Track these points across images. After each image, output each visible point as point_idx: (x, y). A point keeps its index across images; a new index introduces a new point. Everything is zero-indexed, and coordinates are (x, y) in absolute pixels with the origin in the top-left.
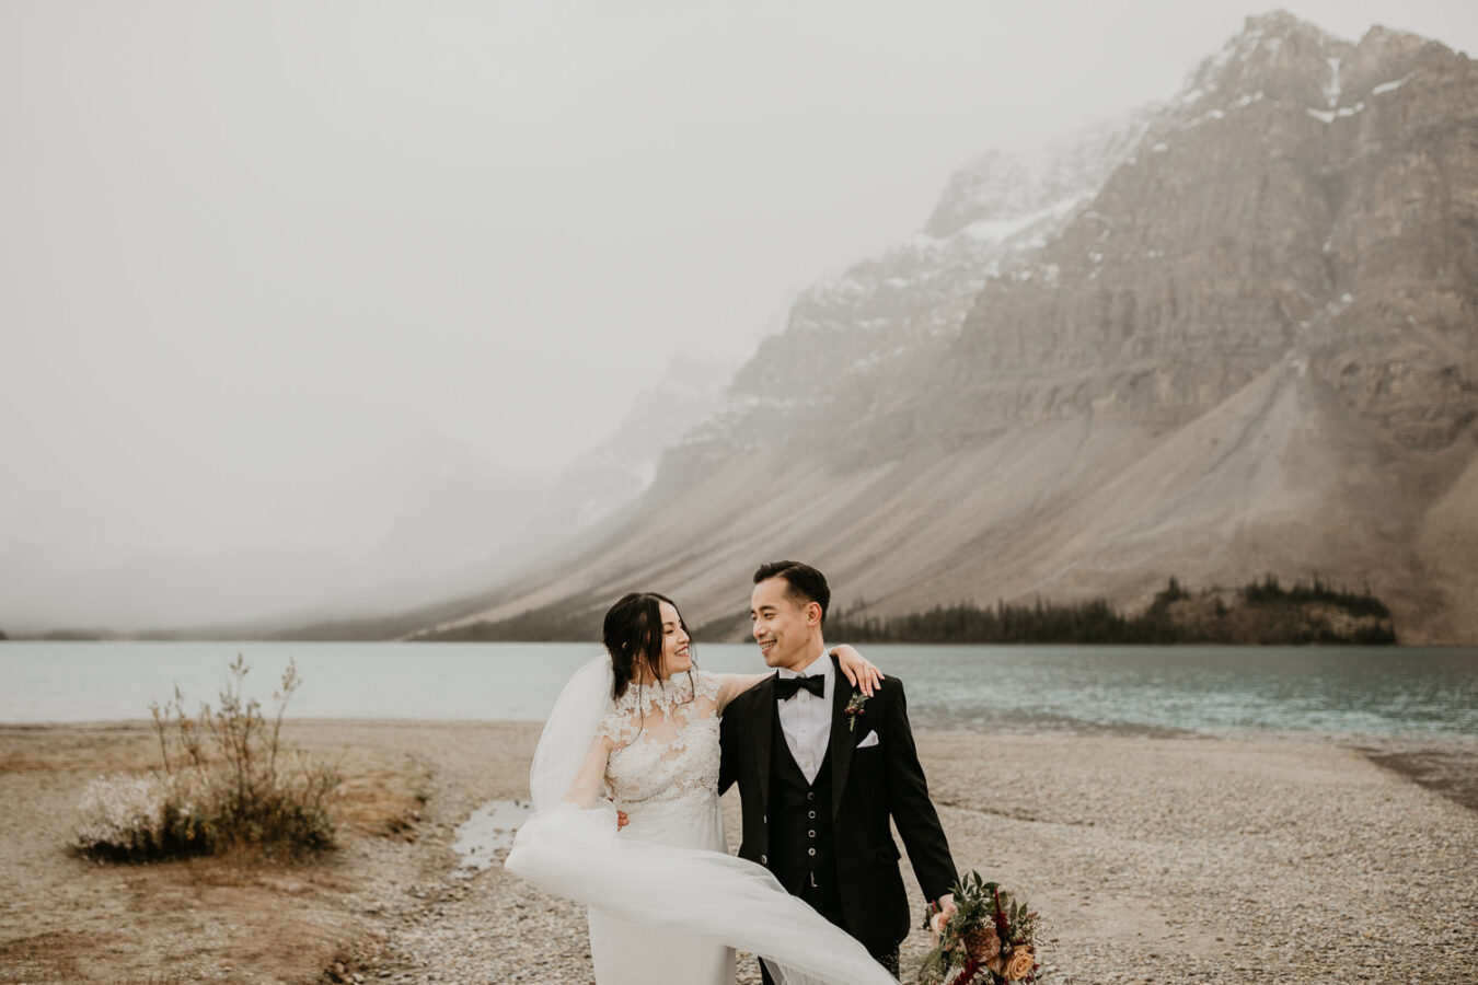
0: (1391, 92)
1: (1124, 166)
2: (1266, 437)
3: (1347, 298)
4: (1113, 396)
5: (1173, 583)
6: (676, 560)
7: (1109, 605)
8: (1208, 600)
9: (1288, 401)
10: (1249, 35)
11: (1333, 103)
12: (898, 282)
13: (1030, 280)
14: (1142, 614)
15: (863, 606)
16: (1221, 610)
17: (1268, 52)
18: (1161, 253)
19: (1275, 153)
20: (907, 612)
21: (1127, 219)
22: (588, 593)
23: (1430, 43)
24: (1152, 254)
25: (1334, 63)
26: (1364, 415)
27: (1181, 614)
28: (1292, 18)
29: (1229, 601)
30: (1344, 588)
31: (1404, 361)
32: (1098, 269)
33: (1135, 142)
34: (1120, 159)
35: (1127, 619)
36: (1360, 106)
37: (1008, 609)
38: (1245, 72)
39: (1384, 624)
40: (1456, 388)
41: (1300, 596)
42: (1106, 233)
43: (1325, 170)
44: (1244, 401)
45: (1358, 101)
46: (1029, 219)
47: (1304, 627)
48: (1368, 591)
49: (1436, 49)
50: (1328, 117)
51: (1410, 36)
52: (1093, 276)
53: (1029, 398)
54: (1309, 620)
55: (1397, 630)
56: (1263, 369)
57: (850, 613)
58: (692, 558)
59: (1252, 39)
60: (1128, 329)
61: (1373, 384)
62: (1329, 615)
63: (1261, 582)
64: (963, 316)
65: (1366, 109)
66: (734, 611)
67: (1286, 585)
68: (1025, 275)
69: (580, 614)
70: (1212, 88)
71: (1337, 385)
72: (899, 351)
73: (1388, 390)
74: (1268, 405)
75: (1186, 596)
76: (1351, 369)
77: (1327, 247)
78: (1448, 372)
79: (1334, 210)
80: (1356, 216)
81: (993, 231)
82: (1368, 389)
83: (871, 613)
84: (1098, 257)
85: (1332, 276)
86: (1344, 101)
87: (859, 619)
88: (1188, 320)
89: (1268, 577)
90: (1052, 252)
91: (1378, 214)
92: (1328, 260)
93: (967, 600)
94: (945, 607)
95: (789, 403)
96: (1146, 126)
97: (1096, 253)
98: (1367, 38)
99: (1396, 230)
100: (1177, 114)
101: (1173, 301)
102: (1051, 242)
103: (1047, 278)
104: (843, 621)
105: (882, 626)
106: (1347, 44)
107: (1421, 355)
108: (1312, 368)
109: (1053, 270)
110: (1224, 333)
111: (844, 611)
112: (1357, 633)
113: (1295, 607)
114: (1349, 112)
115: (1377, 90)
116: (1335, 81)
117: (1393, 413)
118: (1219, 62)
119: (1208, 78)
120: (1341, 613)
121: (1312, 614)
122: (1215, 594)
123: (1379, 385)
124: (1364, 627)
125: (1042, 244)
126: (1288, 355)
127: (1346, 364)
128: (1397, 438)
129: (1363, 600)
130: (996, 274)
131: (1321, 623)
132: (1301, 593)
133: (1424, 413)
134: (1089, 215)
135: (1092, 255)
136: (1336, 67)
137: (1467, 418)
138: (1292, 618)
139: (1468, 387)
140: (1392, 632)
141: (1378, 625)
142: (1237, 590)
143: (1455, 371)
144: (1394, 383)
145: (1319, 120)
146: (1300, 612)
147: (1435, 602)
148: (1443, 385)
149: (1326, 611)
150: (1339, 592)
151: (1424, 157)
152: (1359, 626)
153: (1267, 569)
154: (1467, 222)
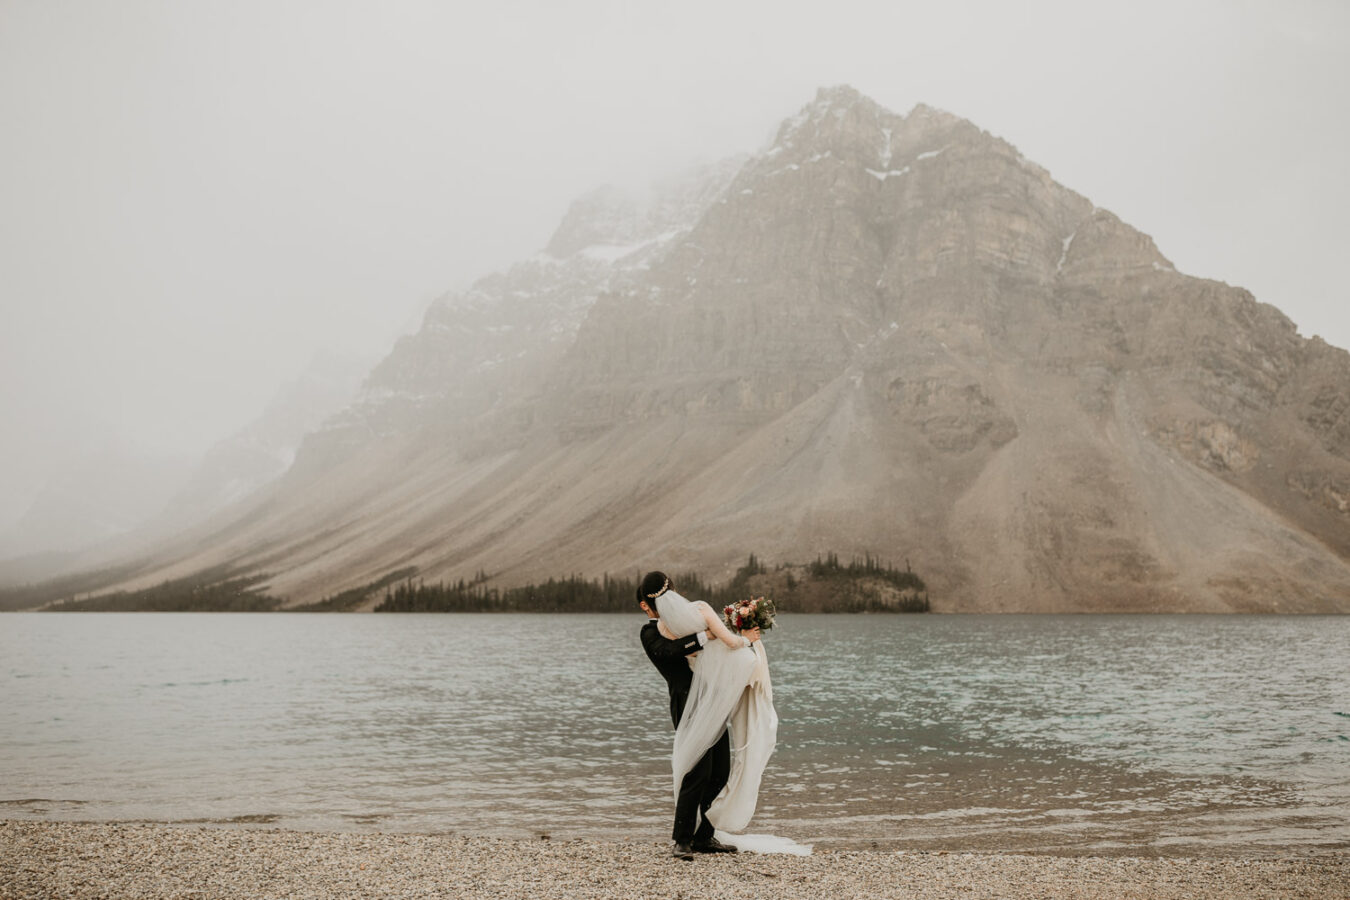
0: (931, 158)
1: (718, 204)
2: (829, 438)
3: (894, 325)
4: (705, 398)
5: (752, 559)
6: (312, 536)
7: (698, 580)
8: (781, 574)
9: (848, 408)
10: (820, 104)
11: (885, 165)
12: (523, 294)
13: (636, 298)
14: (726, 586)
15: (484, 579)
16: (791, 584)
17: (836, 119)
18: (746, 280)
19: (839, 202)
20: (523, 585)
21: (719, 250)
22: (225, 566)
23: (962, 121)
24: (739, 281)
25: (887, 132)
26: (906, 422)
27: (758, 587)
28: (855, 92)
29: (797, 576)
30: (890, 564)
31: (938, 379)
32: (694, 291)
33: (726, 186)
34: (713, 199)
35: (713, 590)
36: (907, 169)
37: (612, 582)
38: (817, 133)
39: (921, 595)
40: (977, 402)
41: (855, 572)
42: (702, 260)
43: (879, 220)
44: (811, 408)
45: (905, 165)
46: (636, 247)
47: (859, 598)
48: (909, 568)
49: (966, 126)
50: (882, 176)
51: (947, 115)
52: (690, 296)
53: (634, 399)
54: (862, 592)
55: (931, 600)
56: (827, 381)
57: (471, 585)
58: (327, 535)
59: (824, 107)
60: (718, 344)
61: (913, 397)
62: (878, 588)
63: (824, 560)
64: (578, 326)
65: (912, 171)
66: (366, 583)
67: (844, 562)
68: (632, 293)
69: (217, 584)
70: (790, 145)
71: (886, 397)
72: (520, 355)
73: (925, 403)
74: (832, 411)
75: (763, 571)
76: (897, 384)
77: (879, 283)
78: (972, 390)
79: (885, 253)
80: (902, 259)
81: (607, 254)
82: (910, 401)
83: (491, 585)
84: (694, 281)
85: (883, 307)
86: (895, 163)
87: (480, 591)
88: (768, 337)
89: (830, 557)
90: (655, 275)
91: (920, 257)
92: (880, 293)
93: (576, 575)
94: (557, 579)
95: (421, 397)
96: (735, 174)
97: (692, 277)
98: (913, 113)
99: (933, 271)
100: (761, 165)
101: (756, 321)
102: (655, 266)
103: (651, 297)
104: (466, 592)
105: (501, 597)
106: (898, 117)
107: (951, 374)
108: (866, 383)
109: (655, 289)
110: (796, 349)
111: (466, 583)
112: (900, 603)
113: (851, 581)
114: (898, 173)
115: (920, 157)
116: (888, 147)
117: (929, 421)
118: (796, 124)
119: (787, 137)
120: (888, 586)
121: (864, 587)
122: (787, 569)
123: (918, 397)
124: (906, 599)
125: (647, 268)
126: (847, 370)
127: (892, 380)
128: (932, 442)
129: (905, 575)
130: (607, 291)
131: (872, 594)
132: (856, 568)
133: (953, 422)
134: (687, 244)
135: (688, 279)
136: (888, 136)
137: (986, 427)
138: (849, 590)
139: (987, 402)
140: (927, 602)
141: (916, 596)
142: (804, 566)
143: (977, 389)
144: (930, 397)
145: (875, 178)
146: (855, 585)
147: (961, 577)
148: (968, 399)
149: (875, 584)
150: (886, 568)
151: (955, 213)
152: (902, 596)
153: (829, 548)
154: (988, 269)
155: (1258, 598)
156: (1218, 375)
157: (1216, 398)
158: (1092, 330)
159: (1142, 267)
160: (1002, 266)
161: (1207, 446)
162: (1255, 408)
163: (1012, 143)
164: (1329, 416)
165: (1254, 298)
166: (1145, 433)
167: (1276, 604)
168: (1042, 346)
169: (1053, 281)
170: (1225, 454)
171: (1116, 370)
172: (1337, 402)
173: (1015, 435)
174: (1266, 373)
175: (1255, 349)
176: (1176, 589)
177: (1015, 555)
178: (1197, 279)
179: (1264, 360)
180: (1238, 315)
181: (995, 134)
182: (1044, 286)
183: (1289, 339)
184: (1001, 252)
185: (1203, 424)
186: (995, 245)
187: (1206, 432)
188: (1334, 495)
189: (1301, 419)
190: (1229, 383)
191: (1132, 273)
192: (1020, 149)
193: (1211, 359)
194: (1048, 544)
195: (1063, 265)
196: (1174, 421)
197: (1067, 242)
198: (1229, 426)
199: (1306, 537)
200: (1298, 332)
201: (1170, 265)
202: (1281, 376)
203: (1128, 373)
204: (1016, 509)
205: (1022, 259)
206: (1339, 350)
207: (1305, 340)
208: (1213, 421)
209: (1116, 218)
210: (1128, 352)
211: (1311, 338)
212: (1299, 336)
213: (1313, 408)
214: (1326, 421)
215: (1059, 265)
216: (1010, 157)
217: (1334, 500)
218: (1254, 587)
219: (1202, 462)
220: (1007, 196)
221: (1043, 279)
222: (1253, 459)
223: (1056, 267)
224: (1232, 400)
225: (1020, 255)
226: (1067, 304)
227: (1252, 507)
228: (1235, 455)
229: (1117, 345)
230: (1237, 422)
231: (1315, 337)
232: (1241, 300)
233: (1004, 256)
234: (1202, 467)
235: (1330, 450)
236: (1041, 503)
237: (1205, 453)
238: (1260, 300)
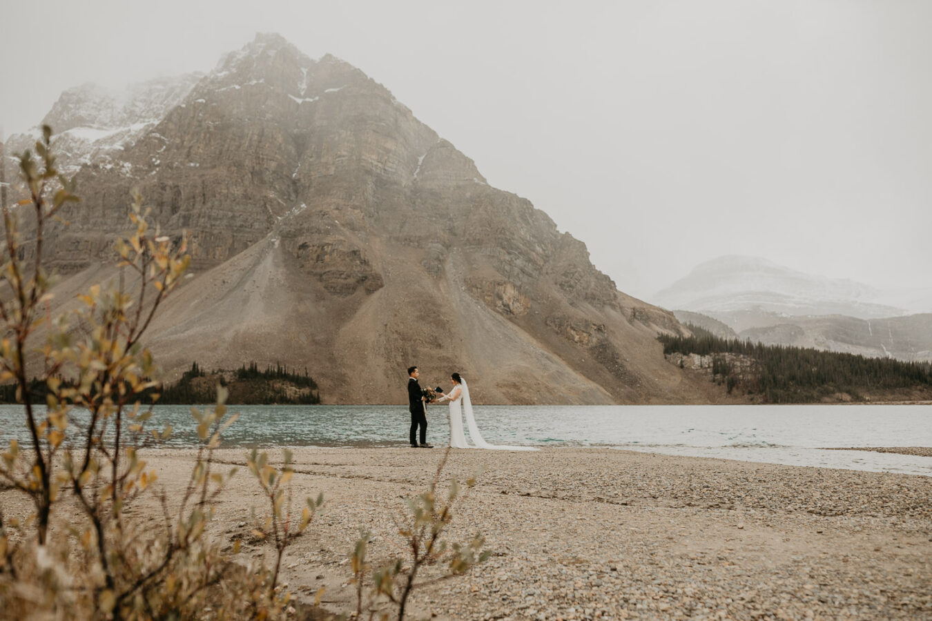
0: (334, 92)
1: (179, 107)
2: (254, 281)
3: (303, 205)
5: (195, 366)
8: (216, 377)
9: (269, 261)
10: (258, 44)
11: (302, 93)
13: (112, 170)
14: (174, 386)
17: (270, 57)
18: (198, 165)
19: (269, 116)
21: (178, 141)
23: (356, 69)
25: (304, 71)
26: (309, 273)
27: (199, 385)
28: (283, 39)
29: (228, 377)
30: (294, 371)
31: (332, 245)
32: (157, 169)
33: (185, 94)
34: (175, 103)
35: (164, 387)
36: (317, 98)
38: (255, 65)
39: (315, 392)
40: (358, 262)
41: (269, 376)
42: (164, 147)
43: (295, 131)
44: (243, 259)
45: (315, 95)
46: (113, 131)
47: (271, 394)
48: (307, 374)
49: (357, 74)
50: (299, 101)
51: (346, 64)
52: (154, 172)
53: (107, 245)
54: (273, 390)
55: (321, 396)
56: (254, 241)
59: (260, 47)
60: (174, 209)
61: (315, 256)
62: (285, 387)
63: (247, 367)
65: (320, 100)
67: (262, 369)
68: (109, 167)
70: (234, 70)
71: (296, 255)
73: (323, 261)
74: (257, 263)
75: (203, 375)
76: (304, 246)
77: (294, 175)
78: (354, 252)
79: (300, 154)
80: (311, 160)
81: (87, 136)
82: (312, 259)
84: (158, 162)
85: (296, 192)
86: (309, 93)
88: (212, 208)
89: (252, 364)
90: (127, 153)
91: (323, 160)
92: (294, 182)
96: (193, 86)
97: (157, 159)
98: (323, 60)
99: (332, 173)
100: (212, 82)
101: (204, 195)
102: (127, 148)
103: (124, 170)
106: (312, 61)
107: (341, 242)
108: (282, 244)
109: (128, 165)
110: (233, 217)
112: (300, 398)
113: (266, 382)
114: (311, 100)
115: (326, 91)
116: (305, 81)
117: (325, 273)
118: (240, 57)
119: (233, 65)
120: (292, 386)
121: (275, 386)
122: (220, 373)
123: (318, 256)
124: (304, 394)
125: (122, 148)
126: (269, 235)
127: (301, 243)
128: (326, 287)
129: (304, 378)
130: (89, 164)
131: (280, 391)
132: (270, 374)
133: (341, 275)
134: (154, 134)
135: (154, 160)
136: (305, 73)
137: (363, 279)
138: (264, 388)
139: (365, 262)
140: (318, 397)
141: (311, 393)
142: (233, 371)
143: (358, 253)
144: (326, 257)
145: (295, 101)
146: (268, 385)
147: (341, 380)
148: (351, 260)
149: (283, 384)
150: (291, 374)
151: (349, 133)
152: (301, 393)
153: (252, 359)
154: (368, 172)
155: (526, 395)
156: (509, 253)
157: (507, 268)
158: (434, 219)
159: (467, 180)
160: (378, 171)
161: (501, 298)
162: (530, 275)
163: (388, 89)
164: (572, 283)
165: (532, 206)
166: (463, 288)
167: (536, 399)
168: (401, 227)
169: (411, 184)
170: (511, 304)
171: (448, 246)
172: (577, 274)
173: (382, 286)
174: (537, 254)
175: (532, 238)
176: (477, 389)
177: (378, 366)
178: (500, 191)
179: (536, 245)
180: (523, 217)
181: (378, 81)
182: (405, 187)
183: (552, 233)
184: (378, 162)
185: (499, 284)
186: (374, 157)
187: (501, 288)
188: (572, 332)
189: (556, 284)
190: (516, 259)
191: (461, 183)
192: (393, 94)
193: (506, 243)
194: (400, 359)
195: (417, 174)
196: (482, 281)
197: (421, 159)
198: (515, 286)
199: (555, 358)
200: (557, 229)
201: (484, 180)
202: (547, 256)
203: (455, 248)
204: (380, 335)
205: (391, 167)
206: (580, 242)
207: (561, 234)
208: (505, 283)
209: (452, 146)
210: (455, 235)
211: (564, 233)
212: (558, 232)
213: (564, 277)
214: (571, 286)
215: (415, 176)
216: (387, 98)
217: (573, 336)
218: (524, 388)
219: (497, 308)
220: (384, 124)
221: (404, 183)
222: (528, 308)
223: (413, 175)
224: (516, 270)
225: (390, 165)
226: (419, 200)
227: (524, 336)
228: (517, 304)
229: (450, 230)
230: (519, 283)
231: (567, 233)
232: (525, 206)
233: (380, 165)
234: (498, 312)
235: (571, 304)
236: (396, 331)
237: (499, 303)
238: (536, 207)
